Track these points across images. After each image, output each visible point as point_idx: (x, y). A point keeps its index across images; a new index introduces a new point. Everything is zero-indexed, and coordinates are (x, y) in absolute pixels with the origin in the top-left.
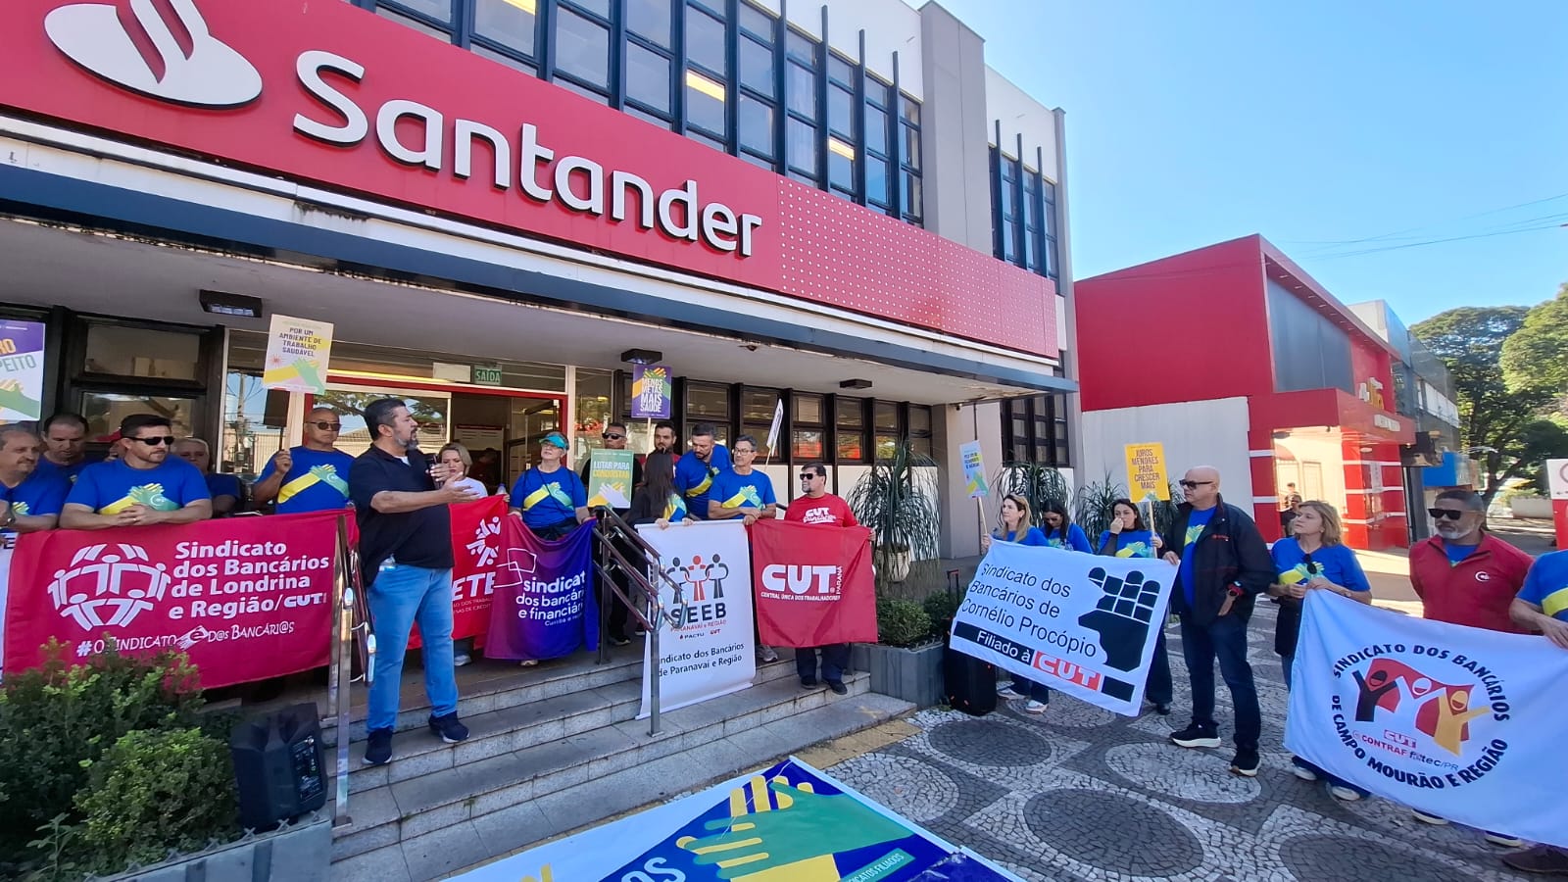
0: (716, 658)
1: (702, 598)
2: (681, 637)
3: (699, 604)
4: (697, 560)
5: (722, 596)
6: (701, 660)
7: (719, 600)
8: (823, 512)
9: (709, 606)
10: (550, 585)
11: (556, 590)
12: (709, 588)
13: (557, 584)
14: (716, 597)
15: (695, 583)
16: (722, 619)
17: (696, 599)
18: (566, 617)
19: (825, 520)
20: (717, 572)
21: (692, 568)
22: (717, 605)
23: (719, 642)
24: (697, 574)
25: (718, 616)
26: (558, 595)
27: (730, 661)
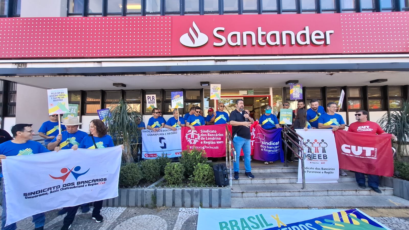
0: (324, 171)
1: (318, 152)
2: (311, 163)
3: (317, 154)
4: (316, 141)
5: (325, 152)
6: (317, 171)
7: (324, 154)
8: (366, 127)
9: (321, 155)
10: (269, 143)
11: (270, 145)
12: (320, 150)
13: (270, 143)
14: (323, 152)
15: (316, 147)
16: (326, 160)
17: (316, 152)
18: (274, 152)
19: (367, 130)
20: (323, 145)
21: (314, 143)
22: (324, 155)
23: (324, 166)
24: (316, 145)
25: (324, 158)
26: (271, 146)
27: (329, 173)
